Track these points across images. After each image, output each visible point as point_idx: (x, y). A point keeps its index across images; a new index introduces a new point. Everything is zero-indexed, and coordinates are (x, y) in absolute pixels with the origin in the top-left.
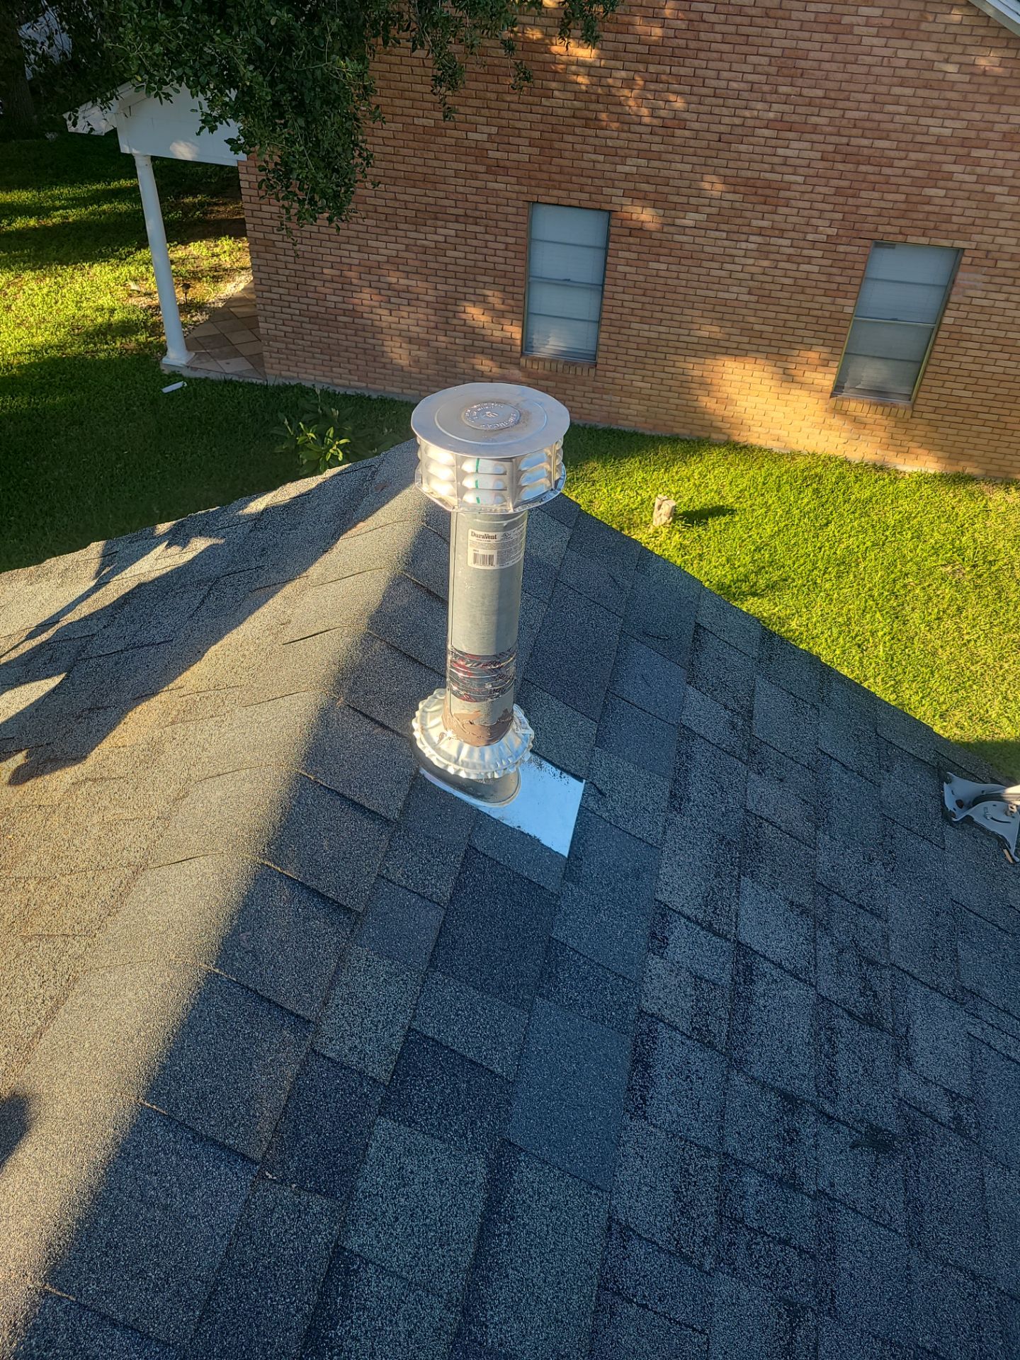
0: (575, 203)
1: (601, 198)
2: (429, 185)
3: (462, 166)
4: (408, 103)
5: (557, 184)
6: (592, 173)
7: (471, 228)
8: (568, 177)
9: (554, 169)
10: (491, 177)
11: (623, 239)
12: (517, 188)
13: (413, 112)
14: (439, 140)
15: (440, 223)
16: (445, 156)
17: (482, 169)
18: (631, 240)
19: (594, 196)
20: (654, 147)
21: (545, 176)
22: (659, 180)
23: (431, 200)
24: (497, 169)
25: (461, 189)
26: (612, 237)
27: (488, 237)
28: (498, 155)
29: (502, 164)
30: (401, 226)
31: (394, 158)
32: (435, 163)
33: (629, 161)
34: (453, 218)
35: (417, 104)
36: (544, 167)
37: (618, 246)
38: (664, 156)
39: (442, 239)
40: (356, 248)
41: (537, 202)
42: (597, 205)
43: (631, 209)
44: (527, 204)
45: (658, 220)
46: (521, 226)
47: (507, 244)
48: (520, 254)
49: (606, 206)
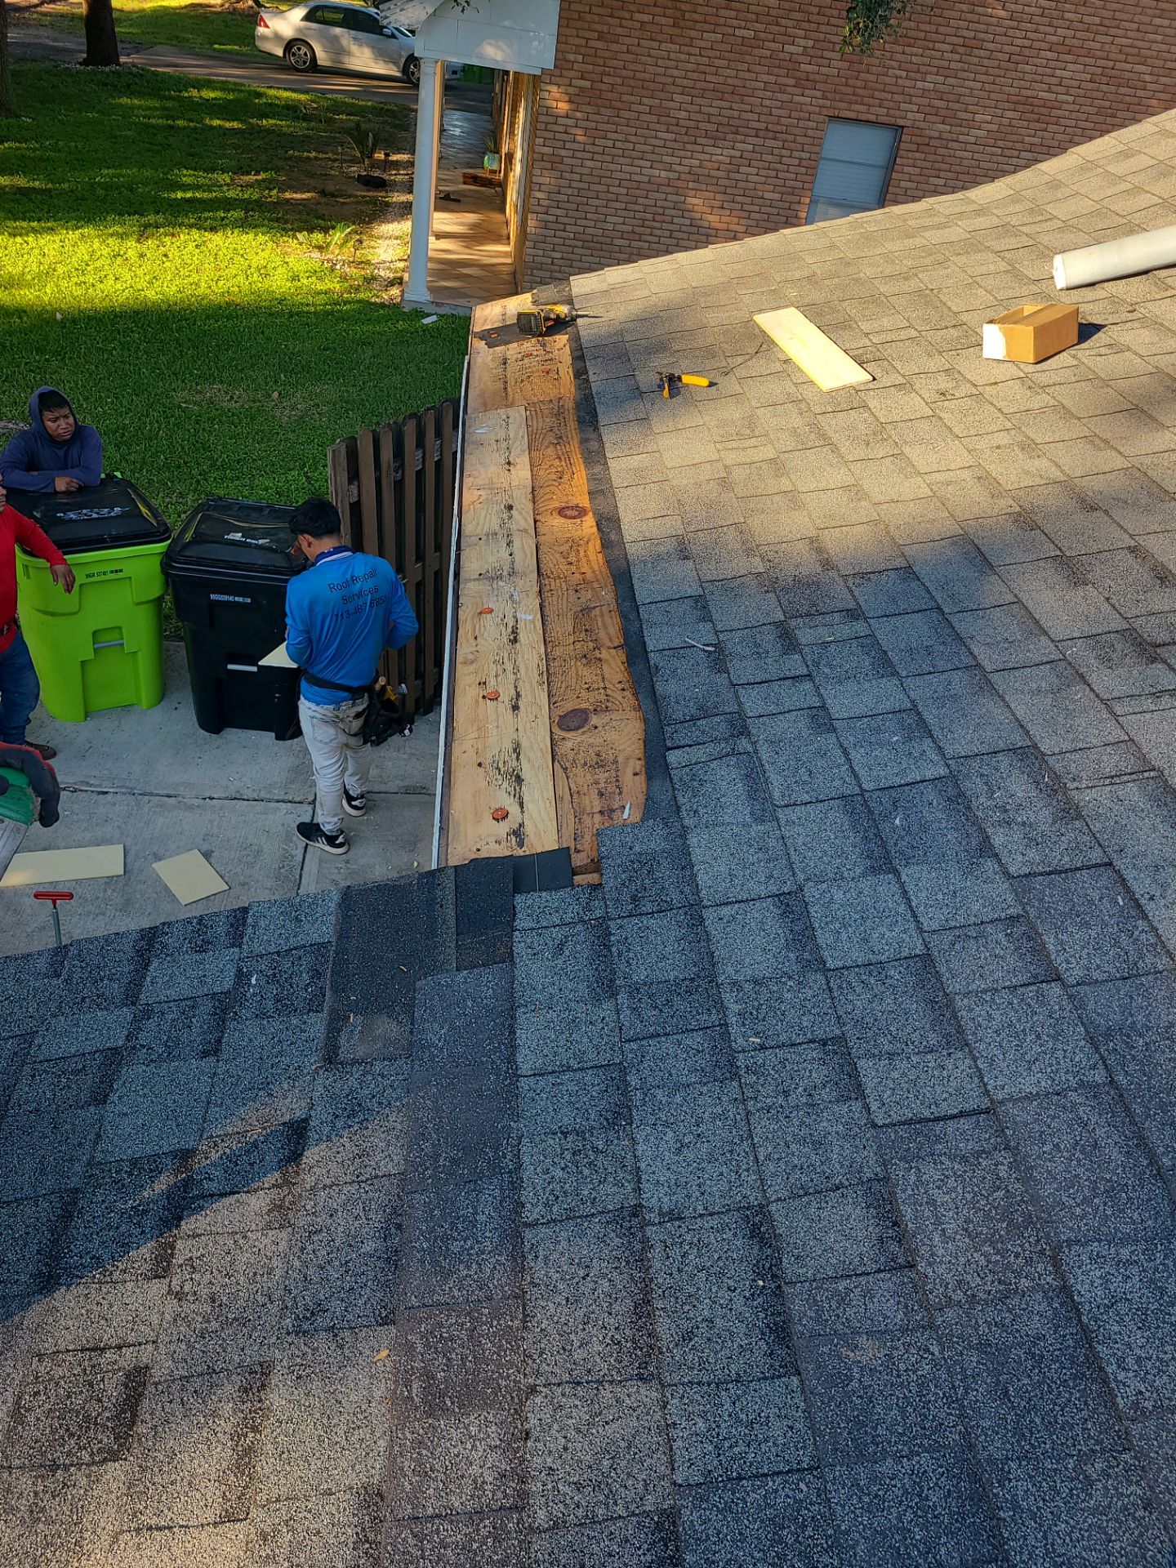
0: (872, 118)
1: (897, 113)
2: (737, 98)
3: (773, 79)
4: (733, 14)
5: (859, 99)
6: (894, 89)
7: (769, 143)
8: (870, 92)
9: (859, 84)
10: (799, 91)
11: (910, 155)
12: (821, 102)
13: (735, 23)
14: (756, 51)
15: (739, 138)
16: (758, 68)
17: (792, 82)
18: (917, 155)
19: (891, 112)
20: (953, 65)
21: (849, 90)
22: (952, 97)
23: (736, 114)
24: (805, 82)
25: (767, 103)
26: (901, 152)
27: (784, 152)
28: (809, 68)
29: (811, 77)
30: (699, 140)
31: (708, 70)
32: (747, 75)
33: (928, 78)
34: (753, 132)
35: (742, 15)
36: (851, 82)
37: (905, 161)
38: (961, 74)
39: (738, 154)
40: (649, 164)
41: (838, 117)
42: (892, 121)
43: (922, 125)
44: (827, 119)
45: (945, 136)
46: (817, 141)
47: (801, 159)
48: (812, 171)
49: (901, 122)
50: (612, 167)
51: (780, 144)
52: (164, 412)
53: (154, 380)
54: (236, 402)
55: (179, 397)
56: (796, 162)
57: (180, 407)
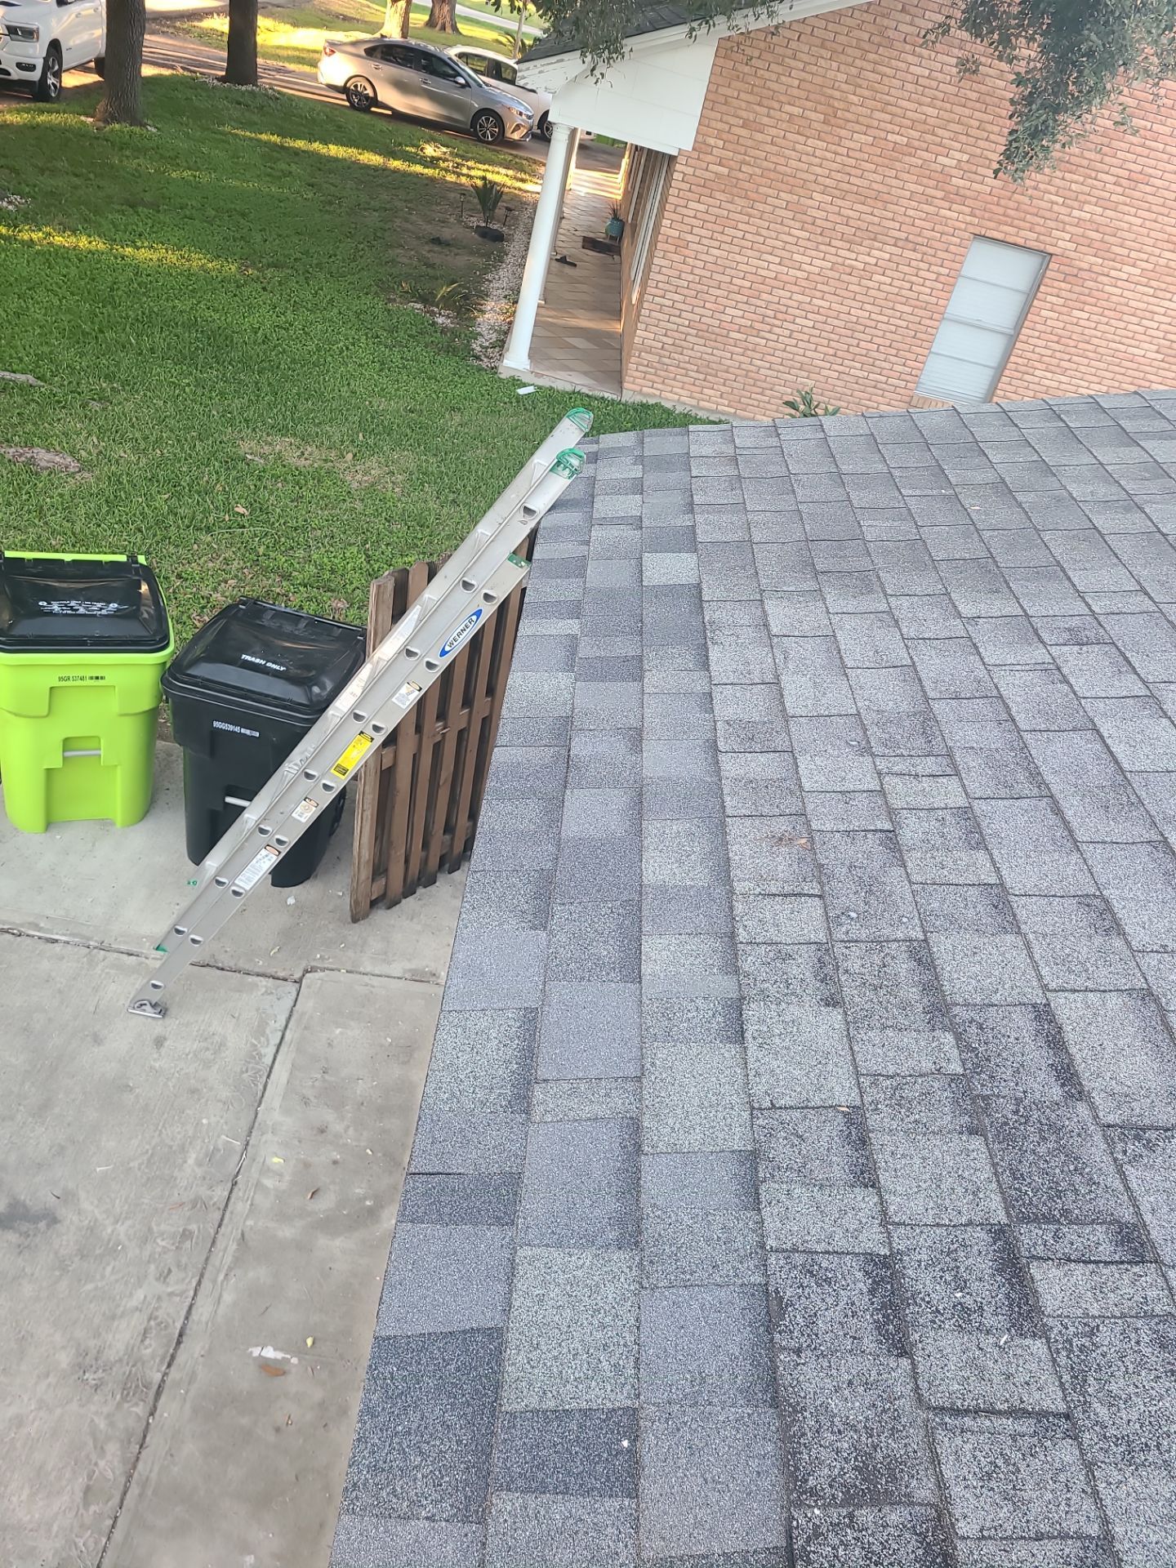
0: (1021, 241)
1: (1048, 239)
2: (880, 204)
3: (921, 189)
4: (888, 117)
5: (1009, 220)
6: (1048, 214)
7: (907, 253)
8: (1023, 215)
9: (1012, 204)
10: (947, 205)
11: (1056, 284)
12: (968, 219)
13: (889, 127)
14: (907, 159)
15: (877, 245)
16: (906, 176)
17: (940, 194)
18: (1063, 285)
19: (1042, 237)
20: (1114, 198)
21: (1001, 210)
22: (1108, 230)
23: (876, 220)
24: (954, 197)
25: (911, 212)
26: (1046, 280)
27: (922, 265)
28: (961, 183)
29: (962, 192)
30: (834, 242)
31: (853, 171)
32: (894, 182)
33: (1087, 208)
34: (892, 241)
35: (898, 120)
36: (1003, 202)
37: (1049, 290)
38: (1121, 207)
39: (873, 261)
40: (777, 260)
41: (984, 236)
42: (1042, 246)
43: (1073, 255)
44: (972, 236)
45: (1095, 269)
46: (959, 259)
47: (939, 274)
48: (949, 287)
49: (1050, 249)
50: (738, 258)
51: (919, 256)
52: (227, 462)
53: (223, 426)
54: (306, 459)
55: (245, 447)
56: (934, 276)
57: (244, 459)
